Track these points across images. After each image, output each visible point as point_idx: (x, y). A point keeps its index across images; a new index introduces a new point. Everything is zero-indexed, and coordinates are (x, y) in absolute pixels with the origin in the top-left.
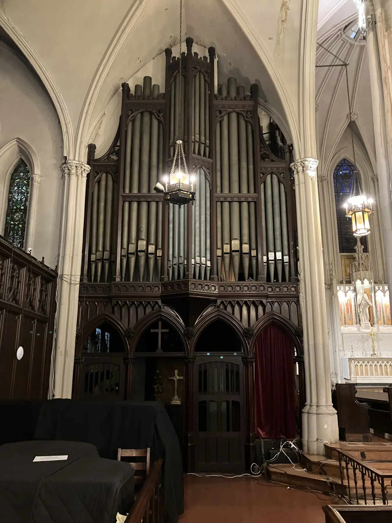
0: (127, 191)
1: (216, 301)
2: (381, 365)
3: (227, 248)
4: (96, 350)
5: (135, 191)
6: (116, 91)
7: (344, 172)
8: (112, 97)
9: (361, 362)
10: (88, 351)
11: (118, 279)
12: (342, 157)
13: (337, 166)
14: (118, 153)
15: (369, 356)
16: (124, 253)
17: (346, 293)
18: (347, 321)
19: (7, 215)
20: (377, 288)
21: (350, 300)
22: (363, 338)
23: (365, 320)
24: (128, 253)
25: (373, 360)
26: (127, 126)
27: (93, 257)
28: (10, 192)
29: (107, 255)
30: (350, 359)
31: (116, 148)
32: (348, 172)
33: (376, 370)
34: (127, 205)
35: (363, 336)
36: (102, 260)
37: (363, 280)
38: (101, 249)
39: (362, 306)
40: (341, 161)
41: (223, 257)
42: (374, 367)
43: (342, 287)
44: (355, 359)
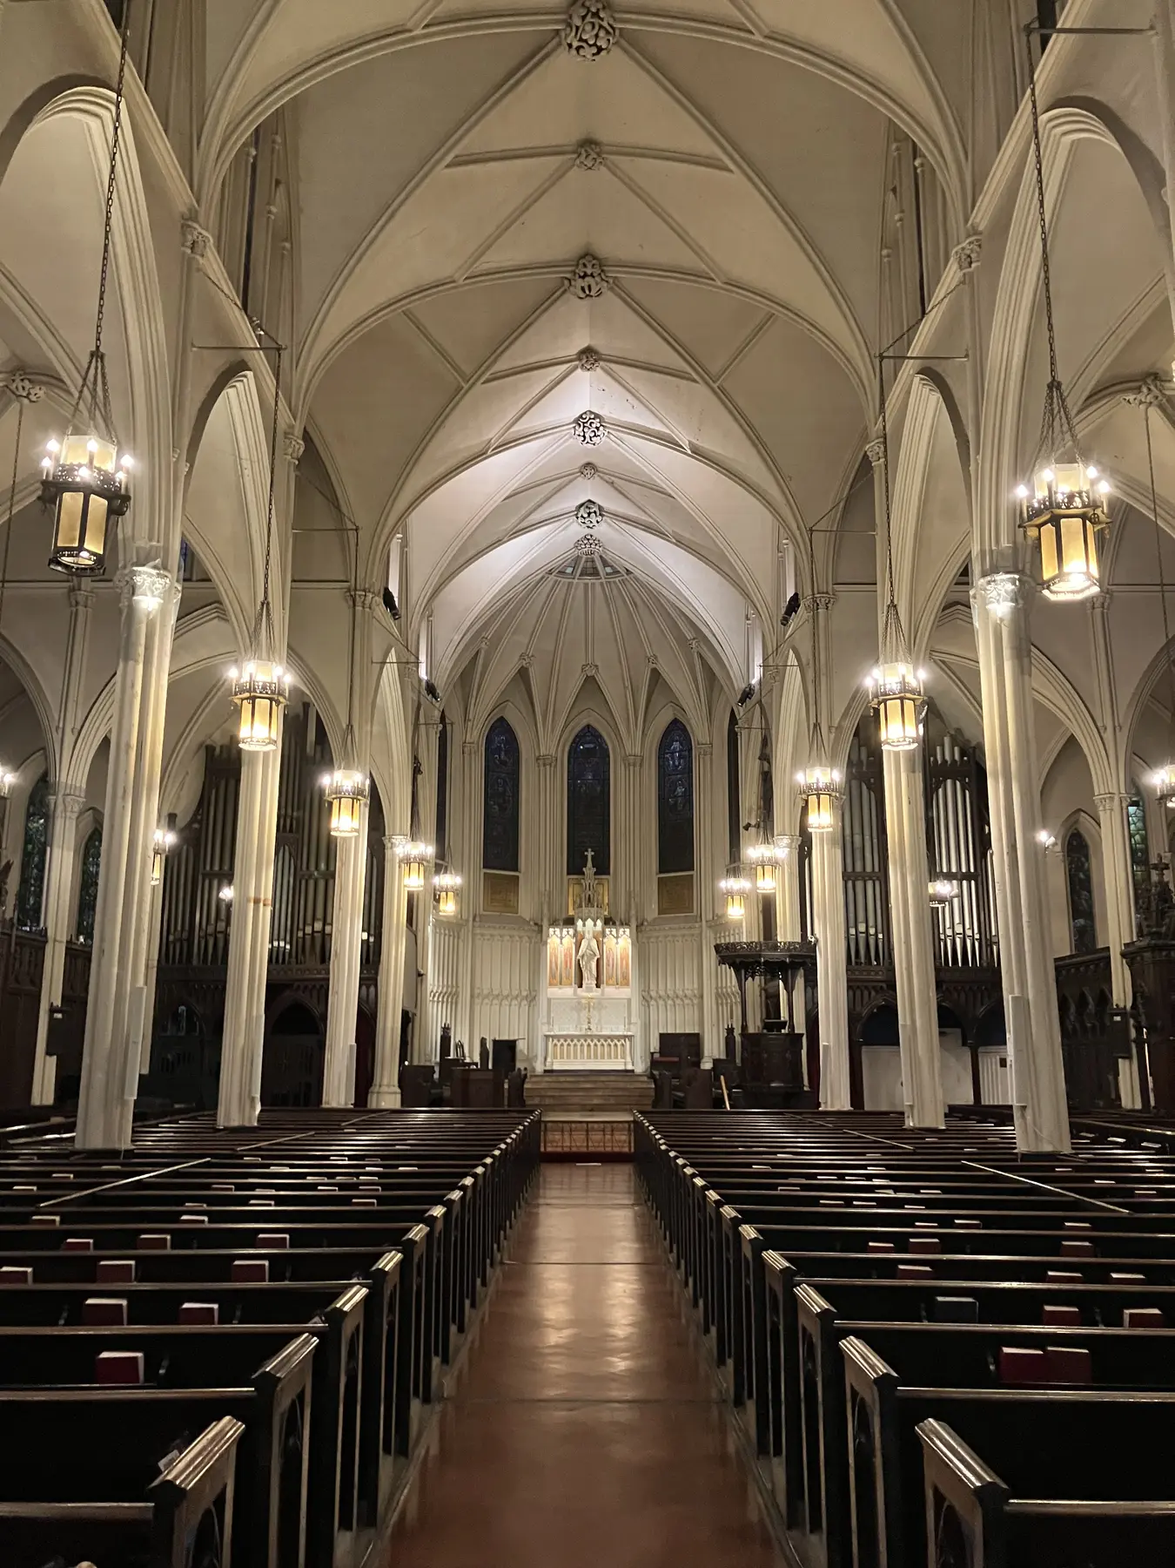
0: (208, 868)
1: (292, 985)
2: (589, 1045)
3: (308, 930)
4: (178, 1030)
5: (216, 868)
6: (199, 749)
7: (586, 746)
8: (197, 752)
9: (562, 1041)
10: (168, 1033)
11: (195, 962)
12: (584, 722)
13: (577, 736)
14: (200, 822)
15: (583, 1033)
16: (202, 934)
17: (561, 938)
18: (564, 979)
19: (82, 890)
20: (607, 930)
21: (569, 949)
22: (579, 1006)
23: (589, 981)
24: (206, 934)
25: (585, 1037)
26: (210, 793)
27: (171, 938)
28: (85, 863)
29: (185, 935)
30: (547, 1037)
31: (199, 817)
32: (592, 746)
33: (582, 1051)
34: (207, 882)
35: (579, 1003)
36: (181, 941)
37: (586, 920)
38: (179, 928)
39: (585, 958)
40: (583, 729)
41: (304, 938)
42: (572, 1047)
43: (558, 930)
44: (553, 1037)
